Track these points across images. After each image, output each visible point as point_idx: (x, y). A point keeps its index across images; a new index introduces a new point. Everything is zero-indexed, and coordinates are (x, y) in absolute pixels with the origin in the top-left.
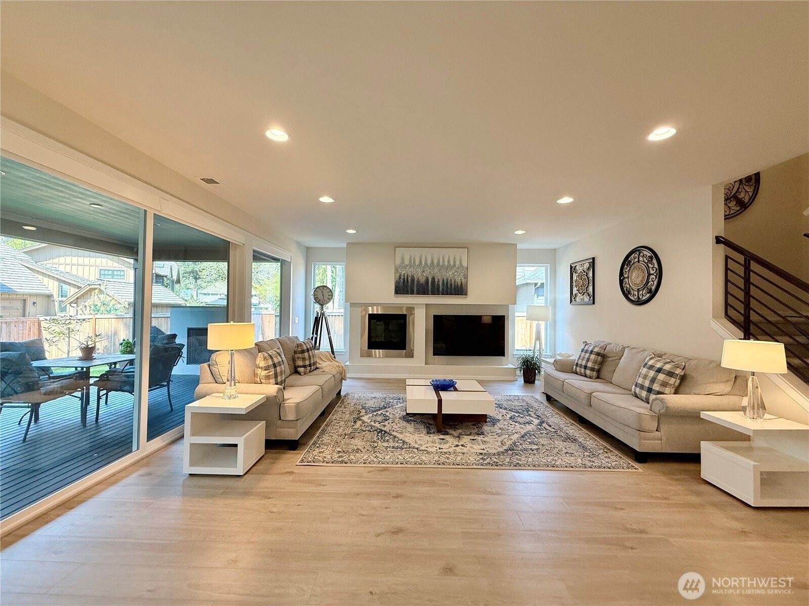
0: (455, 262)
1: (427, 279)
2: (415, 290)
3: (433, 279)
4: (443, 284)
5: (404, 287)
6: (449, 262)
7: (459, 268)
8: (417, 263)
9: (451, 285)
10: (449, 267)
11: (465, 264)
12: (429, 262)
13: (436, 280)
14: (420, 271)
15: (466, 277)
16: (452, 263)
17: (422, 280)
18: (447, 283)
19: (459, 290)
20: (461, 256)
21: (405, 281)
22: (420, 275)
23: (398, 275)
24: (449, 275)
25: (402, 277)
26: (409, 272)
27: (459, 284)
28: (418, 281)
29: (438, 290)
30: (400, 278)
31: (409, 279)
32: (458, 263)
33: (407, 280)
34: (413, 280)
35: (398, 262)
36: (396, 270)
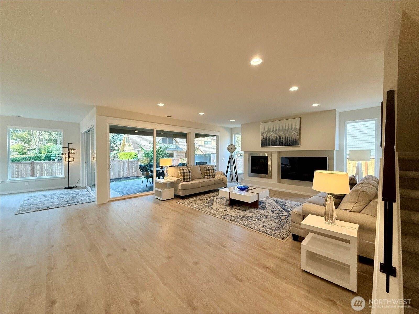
0: (292, 127)
1: (277, 138)
2: (271, 144)
3: (280, 137)
4: (285, 139)
5: (265, 143)
6: (288, 127)
7: (294, 130)
8: (271, 130)
9: (290, 140)
10: (288, 130)
11: (298, 127)
12: (277, 129)
13: (281, 138)
14: (273, 134)
15: (299, 134)
16: (290, 128)
17: (274, 138)
18: (287, 139)
19: (295, 143)
20: (296, 123)
21: (266, 140)
22: (273, 136)
23: (262, 137)
24: (288, 134)
25: (264, 138)
26: (268, 135)
27: (295, 139)
28: (272, 140)
29: (282, 143)
30: (263, 138)
31: (268, 138)
32: (294, 127)
33: (267, 139)
34: (269, 139)
35: (262, 130)
36: (262, 134)
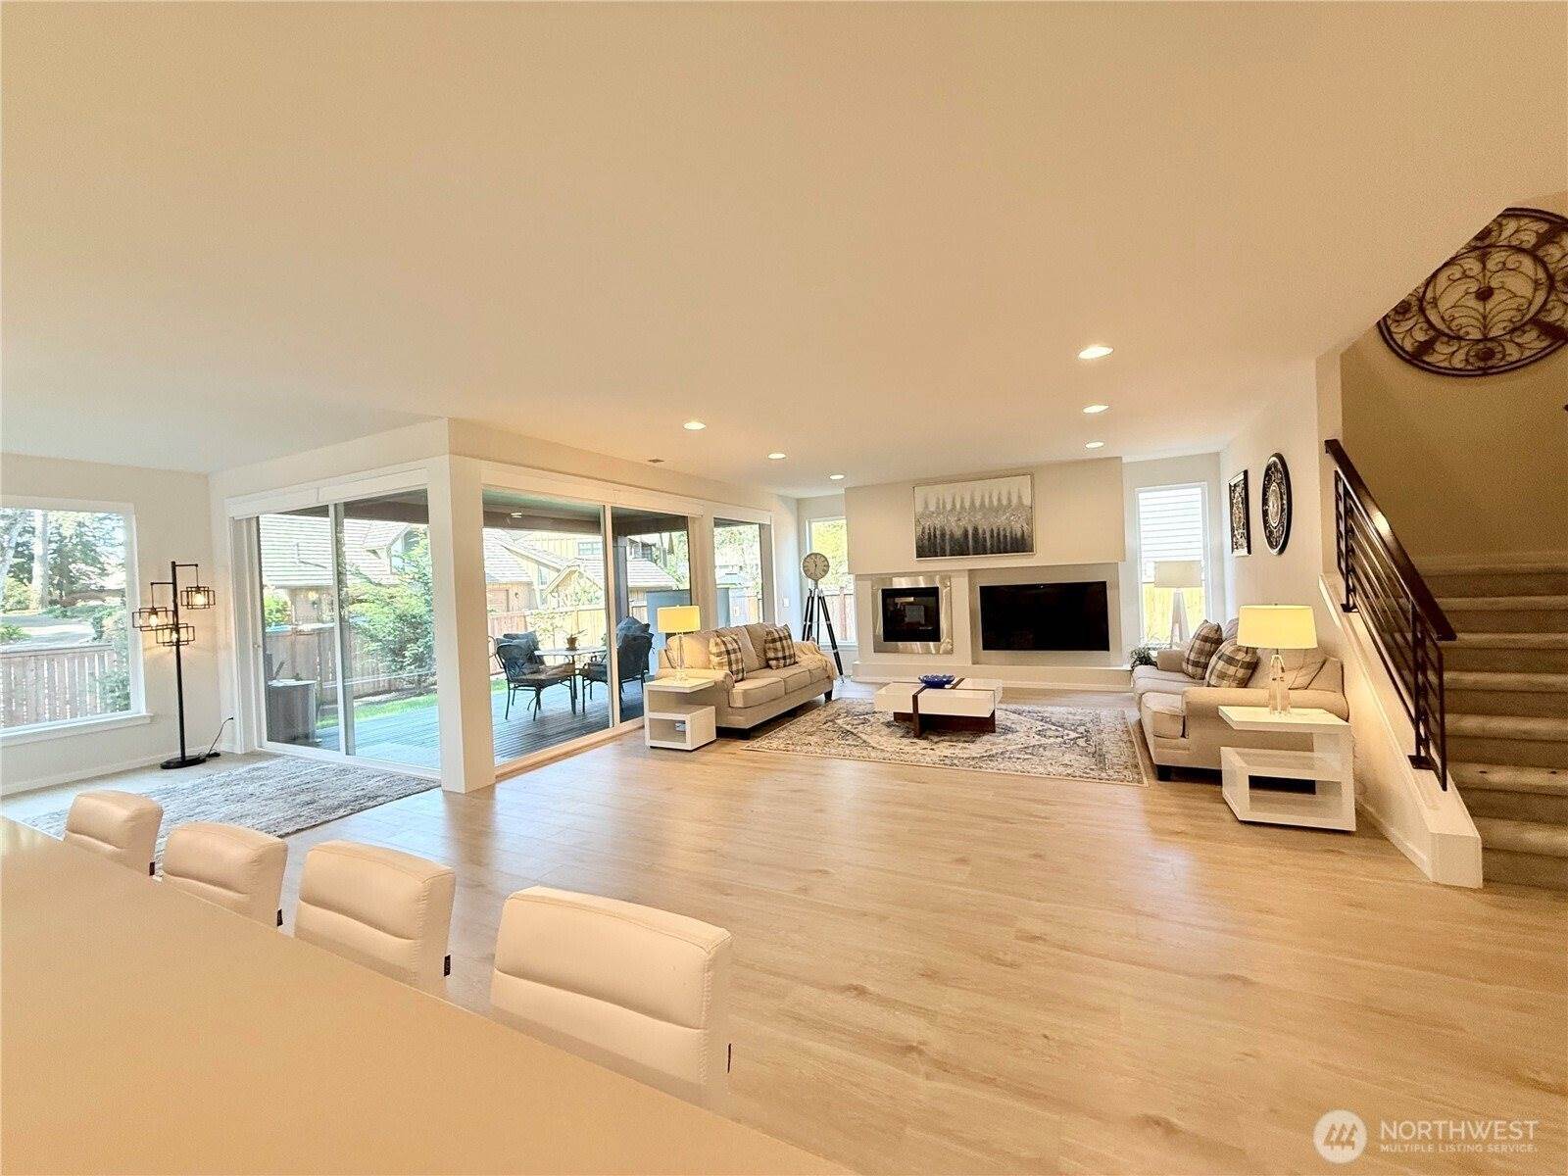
0: (1009, 500)
1: (966, 531)
2: (948, 548)
3: (976, 530)
4: (992, 536)
5: (930, 546)
6: (999, 500)
7: (1017, 509)
8: (949, 507)
9: (1005, 536)
10: (998, 510)
11: (1027, 501)
12: (967, 505)
13: (980, 531)
14: (952, 519)
15: (1030, 521)
16: (1005, 502)
17: (958, 533)
18: (998, 534)
19: (1020, 544)
20: (1020, 488)
21: (932, 537)
22: (955, 526)
23: (920, 529)
24: (1001, 521)
25: (927, 531)
26: (938, 522)
27: (1019, 534)
28: (952, 536)
29: (985, 546)
30: (923, 532)
31: (938, 532)
32: (1015, 501)
33: (935, 535)
34: (943, 535)
35: (920, 509)
36: (918, 522)
